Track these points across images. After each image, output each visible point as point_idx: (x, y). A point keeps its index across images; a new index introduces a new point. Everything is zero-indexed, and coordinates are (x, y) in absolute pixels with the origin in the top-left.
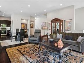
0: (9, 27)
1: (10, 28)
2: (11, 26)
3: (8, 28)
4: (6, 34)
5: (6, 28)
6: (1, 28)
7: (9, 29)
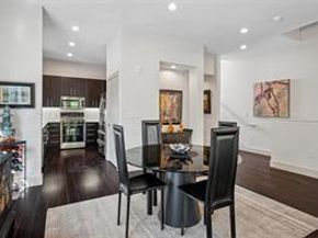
0: (97, 110)
1: (102, 115)
2: (105, 103)
3: (92, 114)
4: (83, 144)
5: (82, 114)
6: (63, 114)
7: (97, 120)
